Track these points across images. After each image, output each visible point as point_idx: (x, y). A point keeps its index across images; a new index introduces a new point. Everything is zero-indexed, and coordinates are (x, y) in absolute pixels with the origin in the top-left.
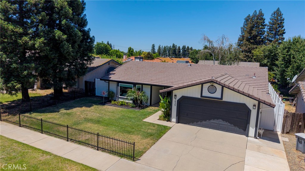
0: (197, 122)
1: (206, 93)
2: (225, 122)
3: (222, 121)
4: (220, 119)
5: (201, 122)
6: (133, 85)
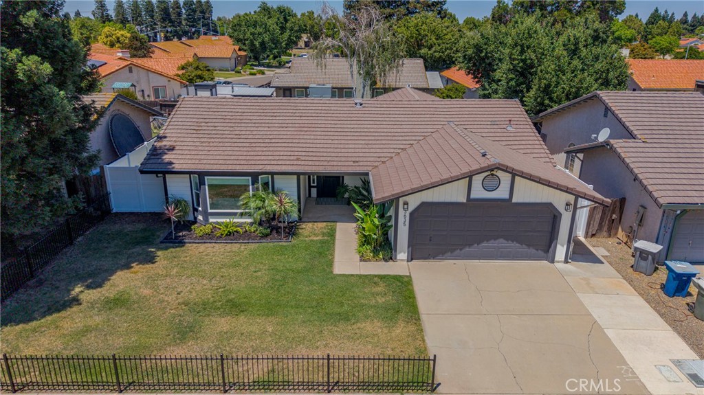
0: (451, 252)
1: (478, 192)
2: (510, 242)
3: (504, 241)
4: (501, 238)
5: (461, 250)
6: (250, 178)
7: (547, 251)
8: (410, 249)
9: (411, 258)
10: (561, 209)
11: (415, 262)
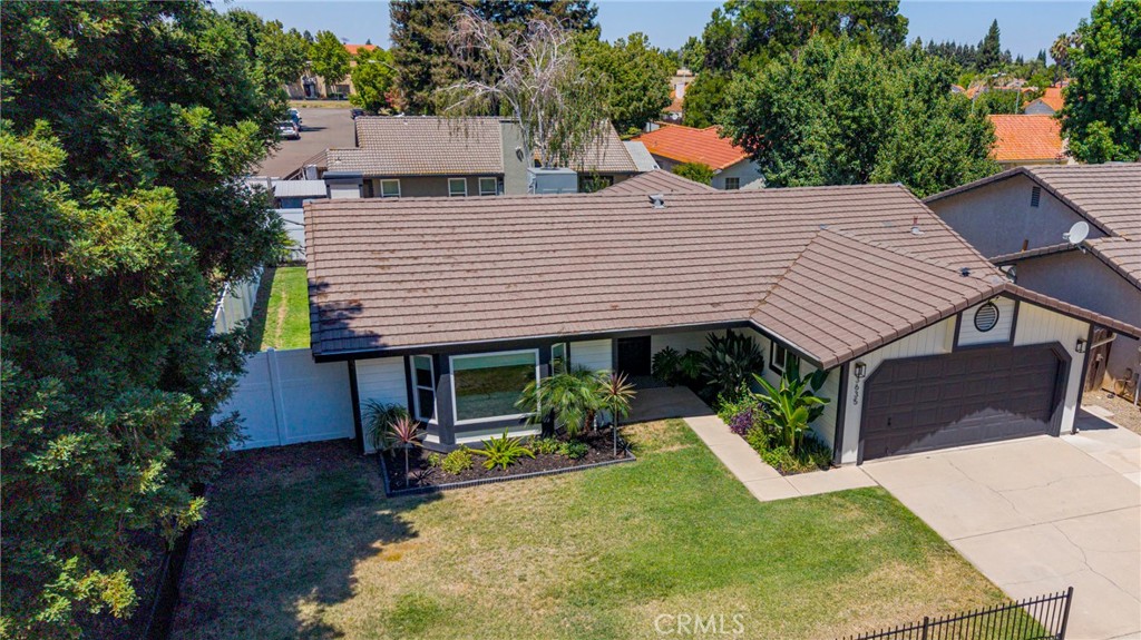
0: (919, 440)
1: (970, 336)
2: (1000, 411)
3: (992, 411)
4: (988, 405)
5: (933, 433)
6: (537, 351)
7: (1048, 419)
8: (863, 442)
9: (864, 456)
10: (1070, 346)
11: (867, 464)
